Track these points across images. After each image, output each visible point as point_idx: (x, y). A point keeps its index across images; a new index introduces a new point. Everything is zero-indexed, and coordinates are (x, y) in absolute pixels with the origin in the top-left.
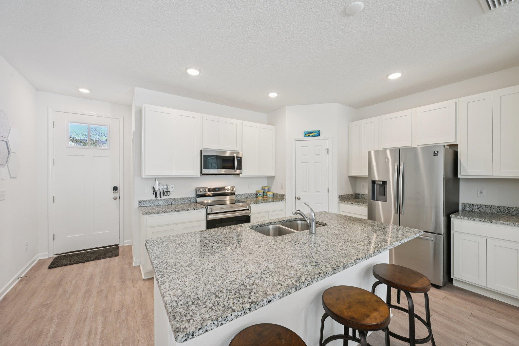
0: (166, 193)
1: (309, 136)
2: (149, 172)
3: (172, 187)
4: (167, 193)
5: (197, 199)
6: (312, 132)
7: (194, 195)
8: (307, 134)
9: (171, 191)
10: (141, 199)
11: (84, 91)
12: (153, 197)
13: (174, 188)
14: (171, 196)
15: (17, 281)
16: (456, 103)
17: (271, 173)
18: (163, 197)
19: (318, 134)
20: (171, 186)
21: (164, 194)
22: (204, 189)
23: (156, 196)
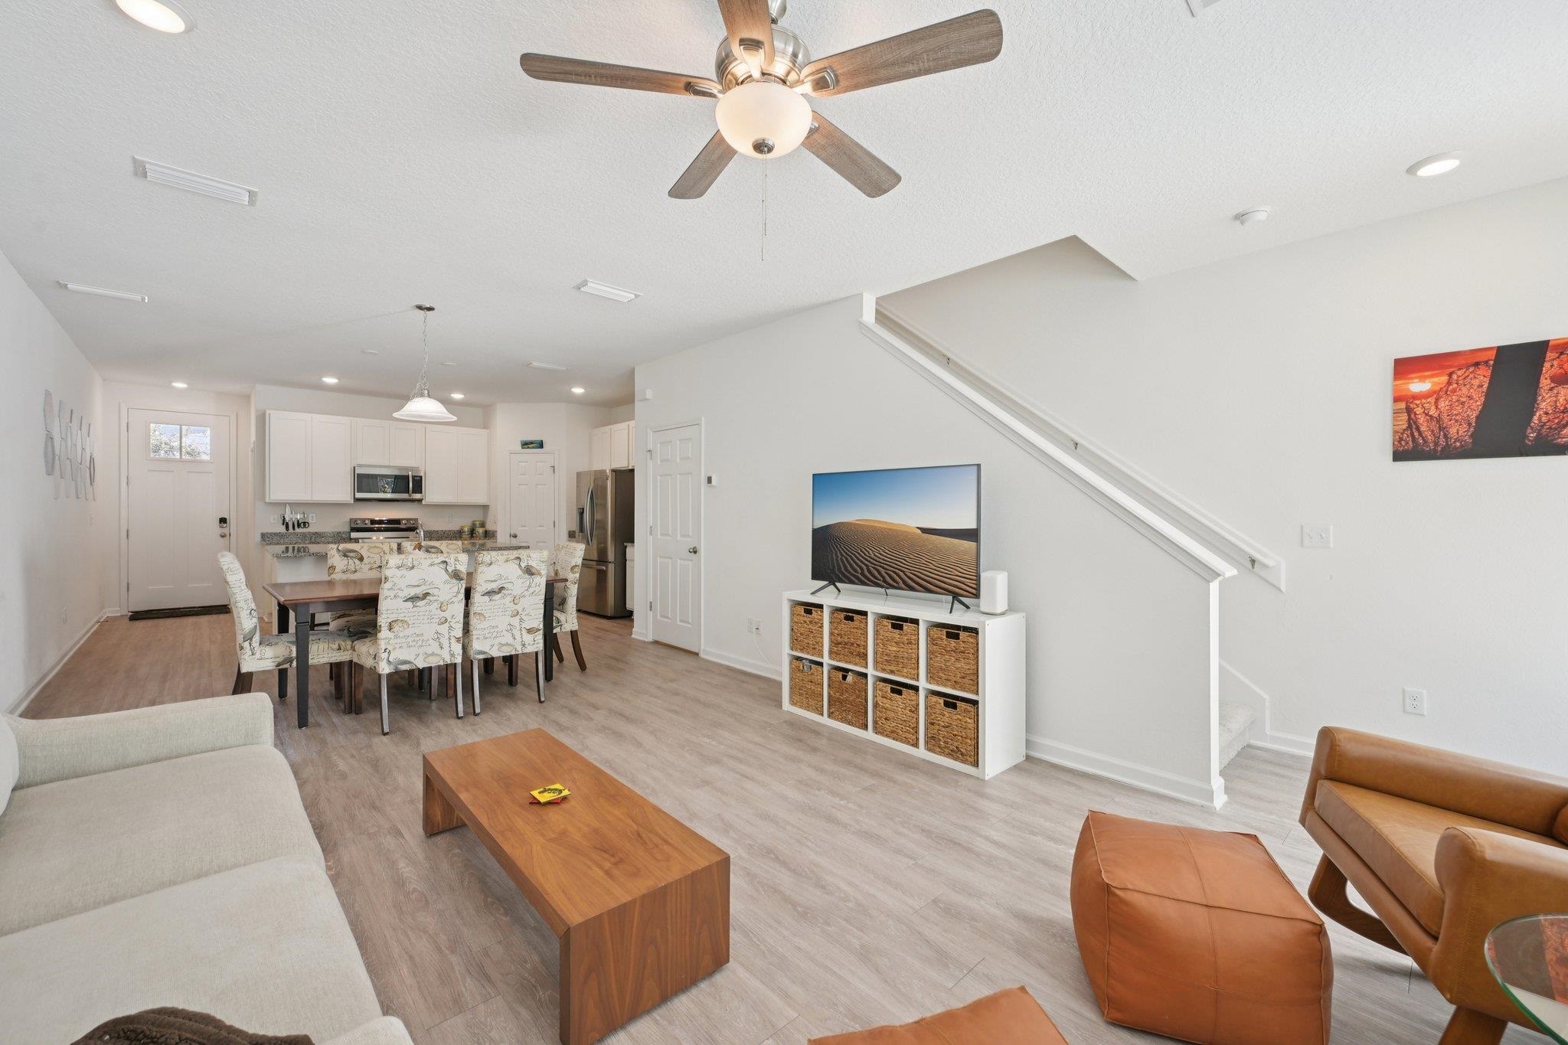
0: (302, 525)
1: (528, 448)
2: (276, 494)
3: (312, 517)
4: (305, 524)
5: (352, 534)
6: (532, 443)
7: (347, 529)
8: (526, 444)
9: (310, 521)
10: (265, 531)
11: (180, 385)
12: (283, 529)
13: (314, 518)
14: (311, 529)
15: (97, 626)
16: (629, 425)
17: (481, 500)
18: (298, 530)
19: (541, 445)
20: (311, 515)
21: (299, 525)
22: (363, 520)
23: (287, 528)
